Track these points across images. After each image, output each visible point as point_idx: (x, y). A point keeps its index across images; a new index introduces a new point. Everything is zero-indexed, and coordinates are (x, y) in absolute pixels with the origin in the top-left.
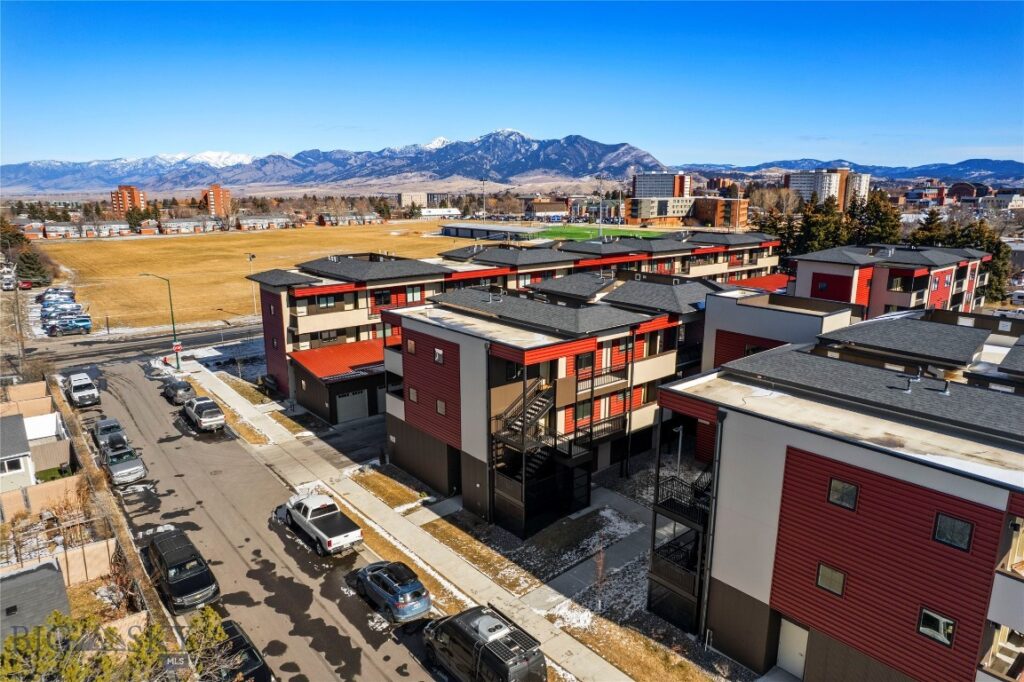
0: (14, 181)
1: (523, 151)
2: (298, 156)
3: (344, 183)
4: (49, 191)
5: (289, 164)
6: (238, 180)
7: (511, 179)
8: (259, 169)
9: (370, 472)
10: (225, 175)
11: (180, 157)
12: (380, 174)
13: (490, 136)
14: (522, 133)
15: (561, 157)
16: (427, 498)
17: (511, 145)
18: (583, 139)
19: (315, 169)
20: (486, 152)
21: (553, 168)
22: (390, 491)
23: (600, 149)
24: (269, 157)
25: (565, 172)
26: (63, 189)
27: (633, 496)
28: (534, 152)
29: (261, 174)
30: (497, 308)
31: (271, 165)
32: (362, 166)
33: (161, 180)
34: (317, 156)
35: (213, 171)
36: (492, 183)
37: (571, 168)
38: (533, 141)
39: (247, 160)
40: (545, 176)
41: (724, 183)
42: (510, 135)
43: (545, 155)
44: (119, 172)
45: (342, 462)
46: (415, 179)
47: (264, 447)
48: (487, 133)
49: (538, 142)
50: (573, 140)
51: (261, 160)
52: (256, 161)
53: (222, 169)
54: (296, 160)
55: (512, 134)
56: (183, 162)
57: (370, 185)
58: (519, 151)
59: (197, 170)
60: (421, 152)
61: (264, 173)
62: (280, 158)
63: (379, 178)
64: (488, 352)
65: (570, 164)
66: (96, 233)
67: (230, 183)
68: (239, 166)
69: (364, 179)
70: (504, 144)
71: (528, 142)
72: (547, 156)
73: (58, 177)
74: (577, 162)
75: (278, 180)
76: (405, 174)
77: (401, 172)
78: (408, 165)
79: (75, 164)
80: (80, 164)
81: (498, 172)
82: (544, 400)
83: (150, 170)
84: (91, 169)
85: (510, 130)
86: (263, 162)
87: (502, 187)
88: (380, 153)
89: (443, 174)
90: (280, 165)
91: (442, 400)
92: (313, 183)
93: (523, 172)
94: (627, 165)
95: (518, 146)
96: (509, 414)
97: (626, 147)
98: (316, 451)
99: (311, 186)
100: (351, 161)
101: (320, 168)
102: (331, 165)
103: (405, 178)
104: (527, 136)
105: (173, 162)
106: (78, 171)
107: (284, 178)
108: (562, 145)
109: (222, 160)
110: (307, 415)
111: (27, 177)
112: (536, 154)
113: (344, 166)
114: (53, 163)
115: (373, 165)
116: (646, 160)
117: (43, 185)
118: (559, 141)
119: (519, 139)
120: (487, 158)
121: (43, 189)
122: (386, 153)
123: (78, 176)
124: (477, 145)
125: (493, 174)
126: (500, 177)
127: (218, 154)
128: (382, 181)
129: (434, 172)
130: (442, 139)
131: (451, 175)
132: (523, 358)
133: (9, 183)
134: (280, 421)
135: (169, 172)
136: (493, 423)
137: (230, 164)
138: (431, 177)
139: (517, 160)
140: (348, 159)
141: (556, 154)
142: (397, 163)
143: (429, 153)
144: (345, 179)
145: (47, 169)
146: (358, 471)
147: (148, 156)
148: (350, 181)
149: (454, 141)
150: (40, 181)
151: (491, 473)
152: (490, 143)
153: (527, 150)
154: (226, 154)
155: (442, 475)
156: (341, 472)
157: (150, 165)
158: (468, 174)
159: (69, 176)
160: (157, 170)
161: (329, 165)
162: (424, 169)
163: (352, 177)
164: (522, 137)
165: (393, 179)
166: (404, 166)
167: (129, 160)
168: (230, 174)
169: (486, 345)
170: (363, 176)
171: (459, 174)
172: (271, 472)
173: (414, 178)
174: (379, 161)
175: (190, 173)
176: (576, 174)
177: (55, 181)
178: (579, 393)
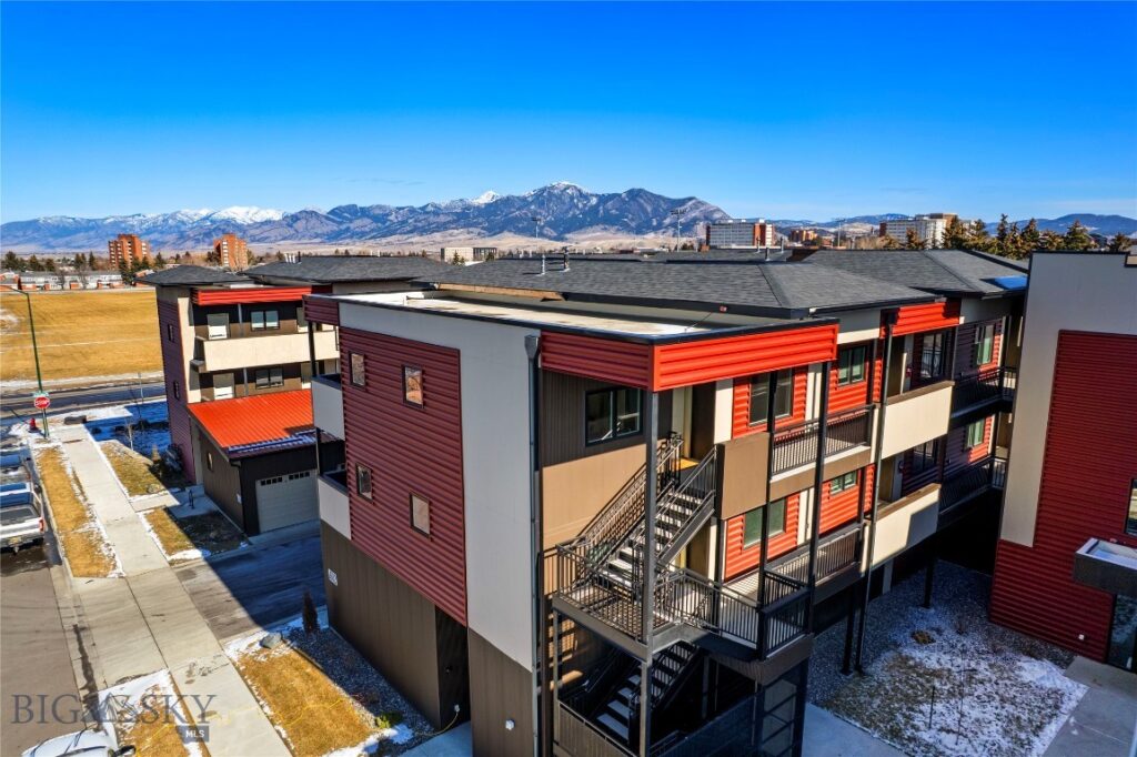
0: (22, 239)
1: (580, 206)
2: (333, 212)
3: (384, 241)
4: (58, 250)
5: (323, 219)
6: (267, 238)
7: (567, 236)
8: (291, 226)
9: (282, 650)
10: (253, 232)
11: (204, 212)
12: (423, 231)
13: (543, 190)
14: (579, 186)
15: (623, 211)
16: (389, 732)
17: (567, 200)
18: (646, 193)
19: (352, 226)
20: (539, 207)
21: (613, 225)
22: (311, 704)
23: (665, 204)
24: (300, 212)
25: (627, 228)
26: (75, 247)
27: (895, 734)
28: (592, 207)
29: (292, 232)
30: (558, 281)
31: (304, 222)
32: (404, 222)
33: (182, 237)
34: (354, 212)
35: (239, 227)
36: (546, 241)
37: (633, 224)
38: (592, 195)
39: (277, 217)
40: (604, 233)
41: (807, 235)
42: (565, 189)
43: (604, 209)
44: (137, 230)
45: (235, 622)
46: (461, 237)
47: (98, 583)
48: (541, 186)
49: (597, 196)
50: (634, 194)
51: (292, 216)
52: (287, 217)
53: (249, 225)
54: (331, 216)
55: (568, 187)
56: (206, 218)
57: (412, 243)
58: (577, 207)
59: (222, 227)
60: (468, 207)
61: (296, 231)
62: (313, 214)
63: (422, 235)
64: (534, 361)
65: (632, 220)
66: (81, 285)
67: (259, 241)
68: (268, 222)
69: (406, 236)
70: (560, 198)
71: (586, 197)
72: (607, 211)
73: (68, 235)
74: (641, 219)
75: (311, 237)
76: (451, 231)
77: (446, 229)
78: (454, 221)
79: (89, 221)
80: (94, 220)
81: (554, 229)
82: (689, 499)
83: (171, 227)
84: (105, 226)
85: (566, 183)
86: (295, 218)
87: (557, 246)
88: (423, 208)
89: (494, 230)
90: (313, 221)
91: (423, 496)
92: (348, 241)
93: (581, 228)
94: (695, 221)
95: (575, 201)
96: (593, 539)
97: (693, 201)
98: (193, 594)
99: (347, 244)
100: (392, 218)
101: (357, 224)
102: (369, 221)
103: (451, 235)
104: (585, 190)
105: (196, 218)
106: (93, 228)
107: (317, 236)
108: (623, 200)
109: (250, 215)
110: (213, 514)
111: (36, 235)
112: (595, 209)
113: (384, 223)
114: (64, 220)
115: (416, 221)
116: (717, 216)
117: (52, 244)
118: (619, 195)
119: (576, 193)
120: (540, 214)
121: (53, 247)
122: (430, 209)
123: (92, 233)
124: (530, 199)
125: (547, 231)
126: (555, 234)
127: (245, 209)
128: (425, 238)
129: (483, 228)
130: (492, 193)
131: (500, 232)
132: (649, 368)
133: (16, 241)
134: (158, 528)
135: (192, 228)
136: (550, 565)
137: (259, 220)
138: (479, 234)
139: (575, 216)
140: (388, 215)
141: (617, 209)
142: (442, 219)
143: (478, 208)
144: (384, 236)
145: (58, 226)
146: (257, 647)
147: (170, 211)
148: (390, 239)
149: (505, 195)
150: (50, 239)
151: (545, 701)
152: (544, 197)
153: (585, 205)
154: (255, 209)
155: (427, 676)
156: (222, 648)
157: (170, 221)
158: (520, 231)
159: (82, 234)
160: (177, 227)
161: (367, 221)
162: (471, 226)
163: (391, 235)
164: (579, 191)
165: (437, 236)
166: (449, 222)
167: (149, 216)
168: (257, 232)
169: (528, 339)
170: (405, 233)
171: (510, 231)
172: (74, 646)
173: (460, 234)
174: (422, 217)
175: (214, 230)
176: (639, 231)
177: (68, 239)
178: (775, 479)
